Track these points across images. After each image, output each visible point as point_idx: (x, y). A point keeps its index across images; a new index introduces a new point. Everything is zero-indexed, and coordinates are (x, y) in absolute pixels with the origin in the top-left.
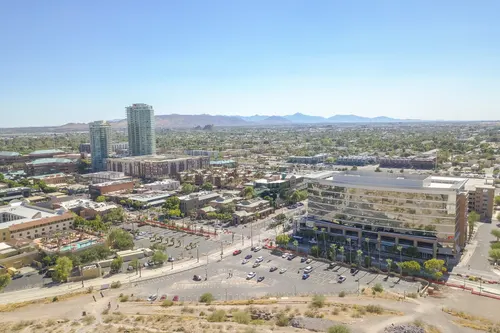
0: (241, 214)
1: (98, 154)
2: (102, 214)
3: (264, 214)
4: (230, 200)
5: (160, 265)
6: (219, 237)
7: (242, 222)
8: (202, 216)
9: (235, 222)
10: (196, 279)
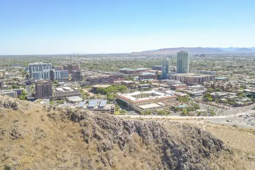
0: (239, 103)
1: (165, 71)
2: (183, 97)
3: (249, 104)
4: (233, 97)
5: (213, 115)
6: (231, 110)
7: (239, 106)
8: (221, 102)
9: (236, 105)
10: (228, 121)
